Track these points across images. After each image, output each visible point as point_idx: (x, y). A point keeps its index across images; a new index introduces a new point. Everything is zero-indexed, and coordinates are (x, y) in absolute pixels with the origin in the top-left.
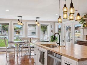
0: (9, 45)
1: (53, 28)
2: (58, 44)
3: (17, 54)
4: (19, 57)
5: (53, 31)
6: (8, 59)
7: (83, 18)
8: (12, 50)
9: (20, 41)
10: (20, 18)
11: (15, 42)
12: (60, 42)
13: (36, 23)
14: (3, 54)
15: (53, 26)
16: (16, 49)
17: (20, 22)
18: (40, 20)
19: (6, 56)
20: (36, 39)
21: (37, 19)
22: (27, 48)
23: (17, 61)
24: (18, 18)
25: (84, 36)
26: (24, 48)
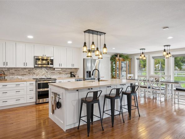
13: (165, 53)
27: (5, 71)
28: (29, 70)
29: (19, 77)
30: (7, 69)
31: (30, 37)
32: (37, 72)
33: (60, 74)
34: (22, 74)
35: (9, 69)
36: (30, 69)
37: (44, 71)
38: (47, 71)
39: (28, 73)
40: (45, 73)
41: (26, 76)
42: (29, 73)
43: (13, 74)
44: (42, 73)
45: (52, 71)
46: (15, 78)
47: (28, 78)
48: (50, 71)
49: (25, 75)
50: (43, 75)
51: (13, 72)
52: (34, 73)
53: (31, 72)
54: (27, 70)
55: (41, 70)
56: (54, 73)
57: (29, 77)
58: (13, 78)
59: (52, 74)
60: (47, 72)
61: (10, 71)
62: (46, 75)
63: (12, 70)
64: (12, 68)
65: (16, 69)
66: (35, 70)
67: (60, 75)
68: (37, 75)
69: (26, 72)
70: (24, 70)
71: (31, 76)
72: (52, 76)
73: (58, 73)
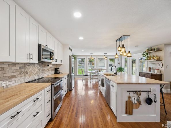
0: (85, 74)
1: (120, 60)
2: (115, 74)
3: (90, 80)
4: (91, 83)
5: (120, 63)
6: (84, 83)
7: (147, 52)
8: (87, 77)
9: (92, 71)
10: (92, 54)
11: (89, 71)
12: (116, 73)
13: (104, 57)
14: (81, 79)
15: (120, 59)
16: (89, 77)
17: (92, 57)
18: (107, 54)
19: (83, 81)
20: (104, 70)
21: (105, 54)
22: (97, 76)
23: (90, 85)
24: (90, 54)
25: (147, 68)
26: (94, 76)
28: (20, 68)
29: (5, 84)
32: (30, 70)
33: (48, 71)
34: (9, 77)
36: (21, 65)
39: (18, 73)
41: (15, 79)
42: (20, 73)
44: (35, 71)
47: (18, 83)
48: (42, 68)
49: (14, 77)
50: (35, 74)
52: (27, 73)
53: (23, 70)
54: (17, 68)
57: (19, 81)
59: (43, 71)
60: (39, 70)
62: (38, 74)
68: (30, 76)
69: (17, 71)
70: (14, 68)
71: (22, 78)
72: (43, 74)
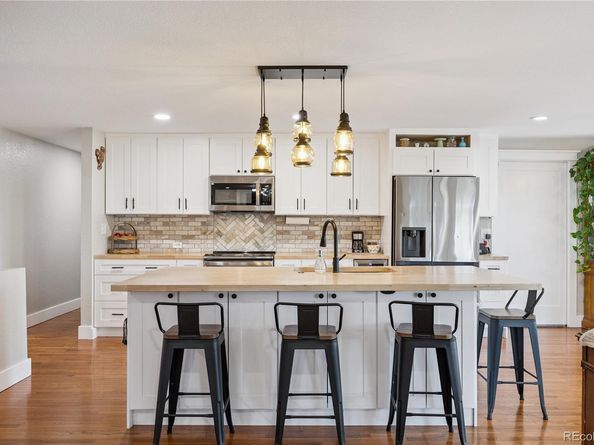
27: (139, 224)
28: (203, 224)
29: (177, 245)
30: (143, 220)
31: (162, 117)
32: (228, 229)
33: (309, 238)
34: (183, 236)
35: (148, 219)
36: (205, 220)
37: (251, 225)
38: (262, 225)
39: (199, 233)
40: (257, 232)
41: (195, 241)
42: (205, 233)
43: (158, 234)
44: (244, 231)
45: (280, 228)
46: (163, 246)
47: (199, 250)
48: (271, 228)
49: (192, 237)
50: (247, 241)
51: (159, 228)
52: (219, 234)
53: (211, 228)
54: (197, 223)
55: (241, 224)
56: (288, 232)
57: (202, 246)
58: (157, 246)
59: (280, 237)
60: (263, 232)
61: (152, 224)
62: (258, 240)
63: (157, 223)
64: (155, 217)
65: (167, 220)
66: (222, 223)
67: (312, 241)
68: (228, 241)
69: (196, 229)
70: (190, 224)
71: (208, 242)
72: (279, 245)
73: (304, 233)
